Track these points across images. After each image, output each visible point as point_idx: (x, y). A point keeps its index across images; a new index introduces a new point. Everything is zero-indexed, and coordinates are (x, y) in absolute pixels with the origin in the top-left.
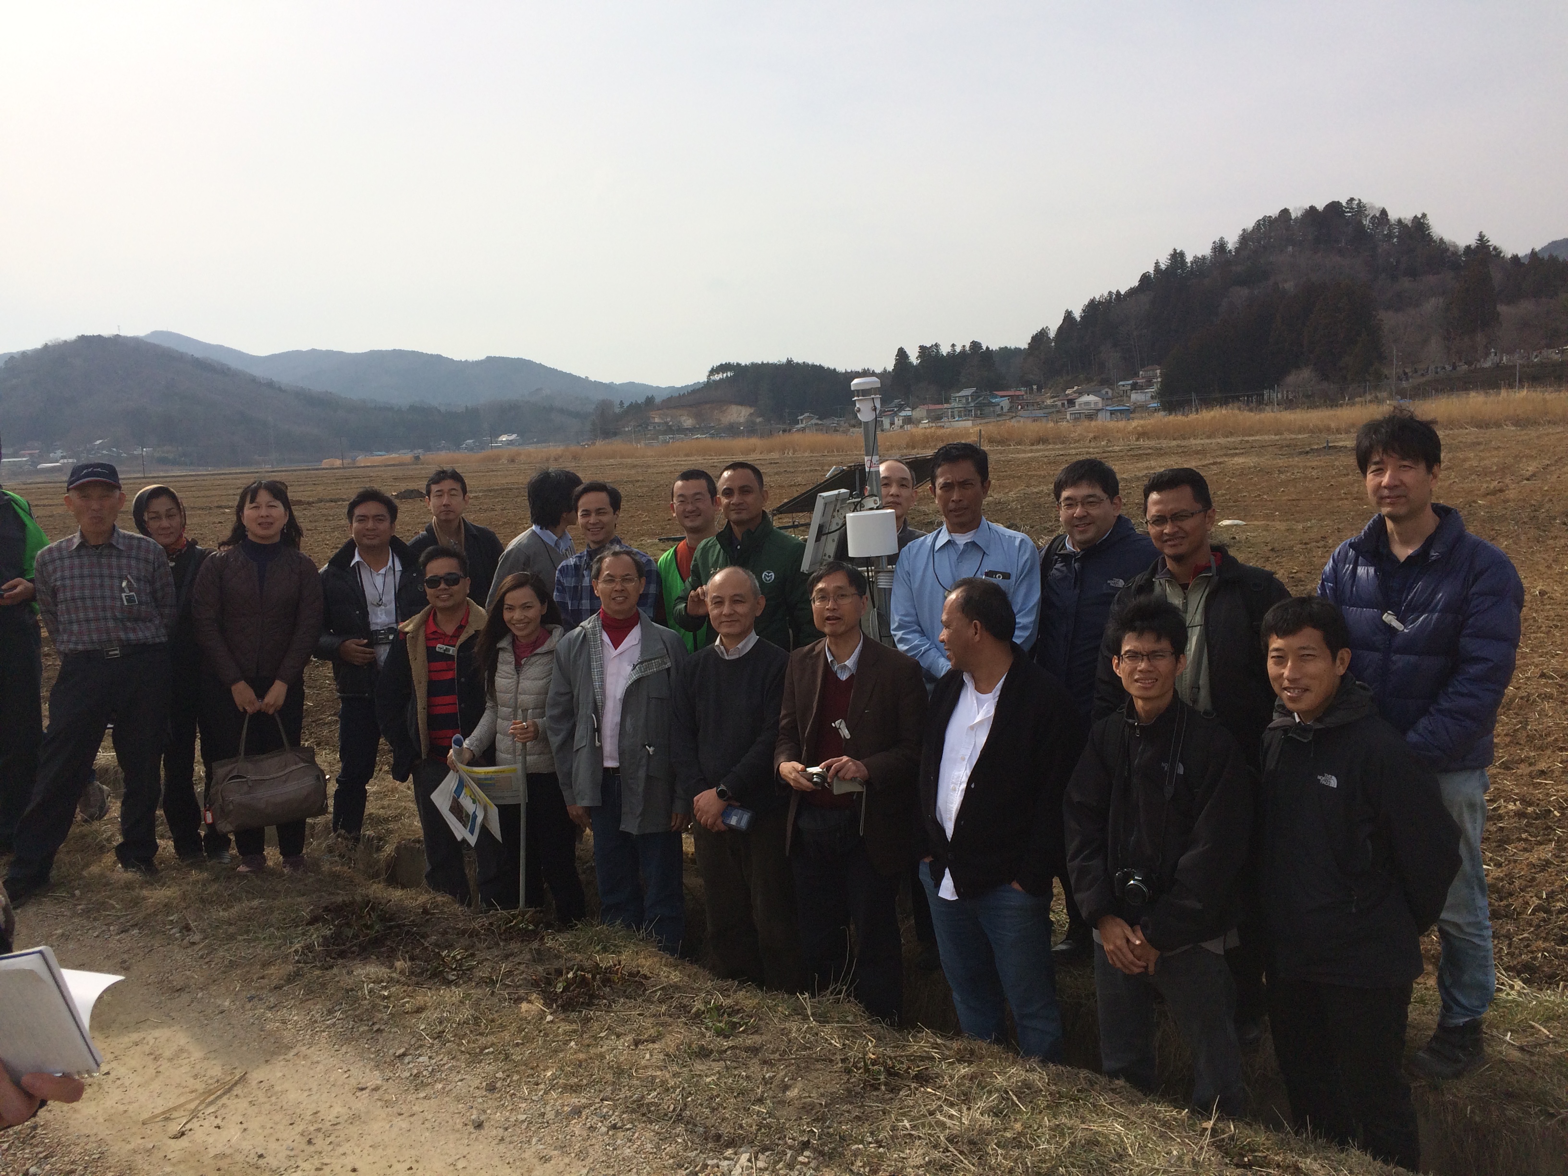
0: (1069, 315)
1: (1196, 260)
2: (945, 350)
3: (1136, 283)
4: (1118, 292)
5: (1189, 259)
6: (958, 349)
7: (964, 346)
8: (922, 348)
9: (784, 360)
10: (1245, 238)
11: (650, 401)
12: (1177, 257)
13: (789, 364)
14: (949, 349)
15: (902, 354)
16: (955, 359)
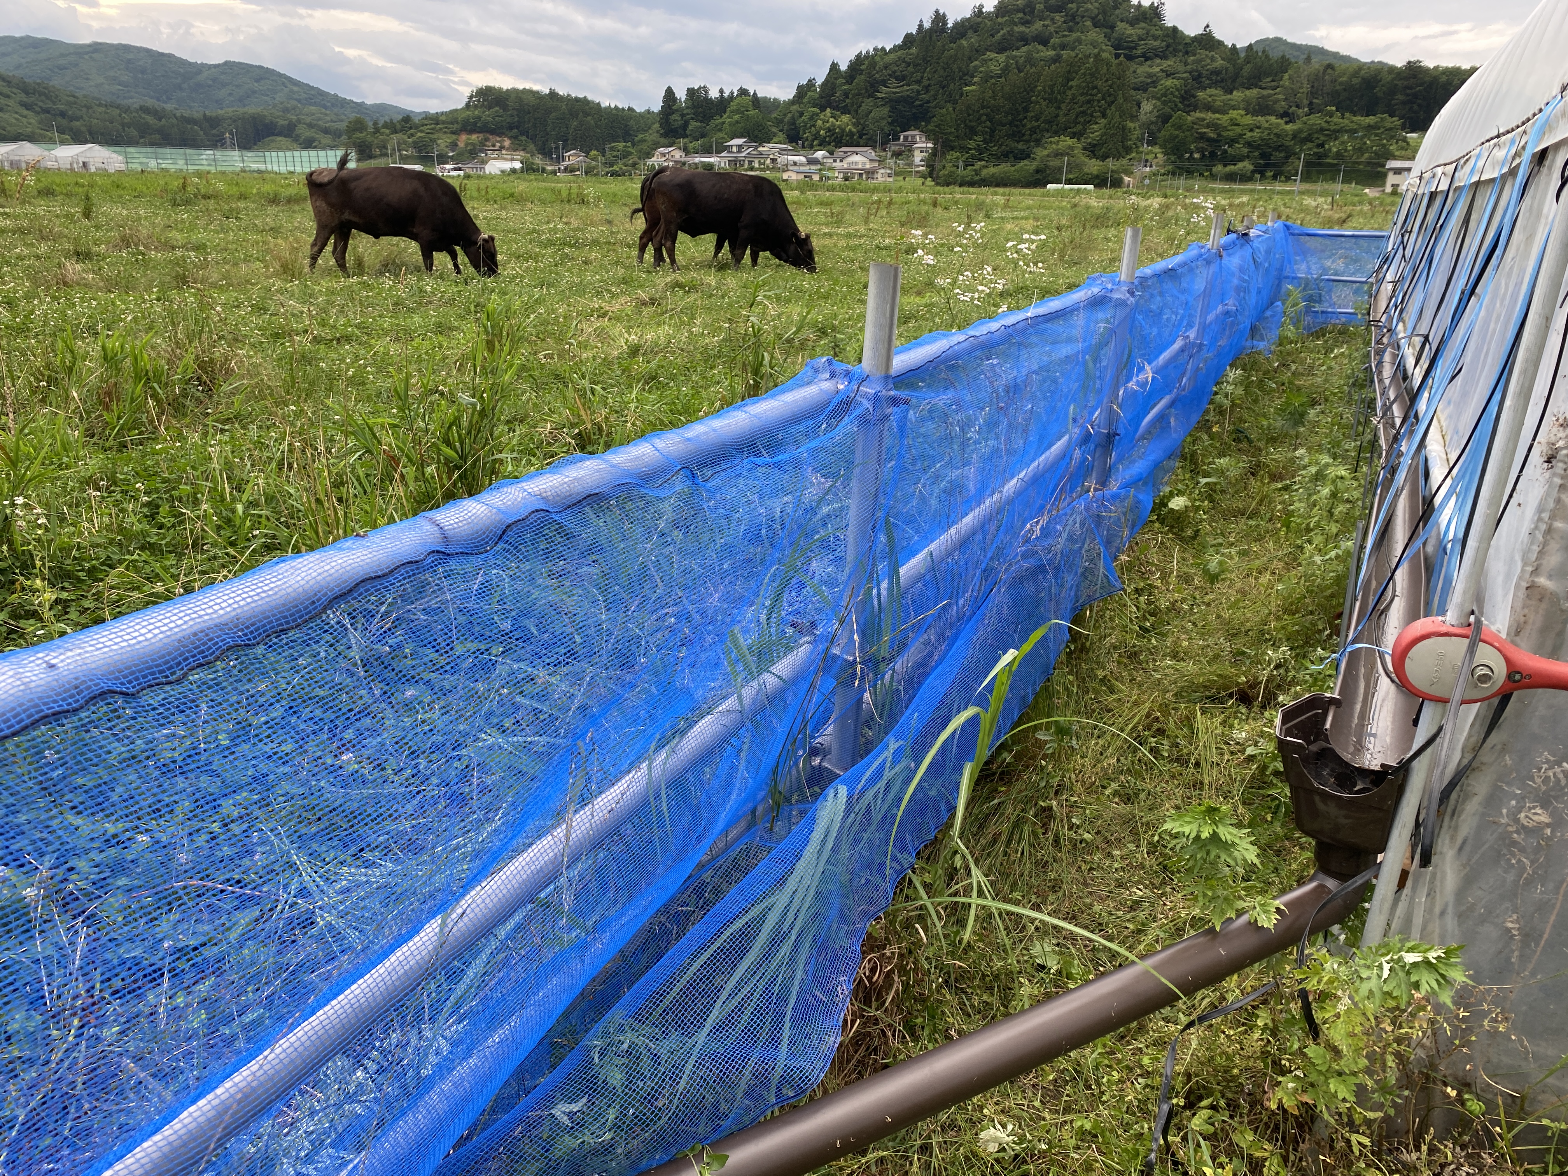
0: (834, 67)
1: (956, 24)
2: (714, 94)
3: (899, 41)
4: (883, 49)
5: (950, 25)
6: (726, 95)
7: (732, 93)
8: (691, 92)
9: (547, 92)
11: (406, 120)
12: (939, 18)
13: (553, 94)
14: (718, 95)
15: (670, 94)
16: (723, 103)
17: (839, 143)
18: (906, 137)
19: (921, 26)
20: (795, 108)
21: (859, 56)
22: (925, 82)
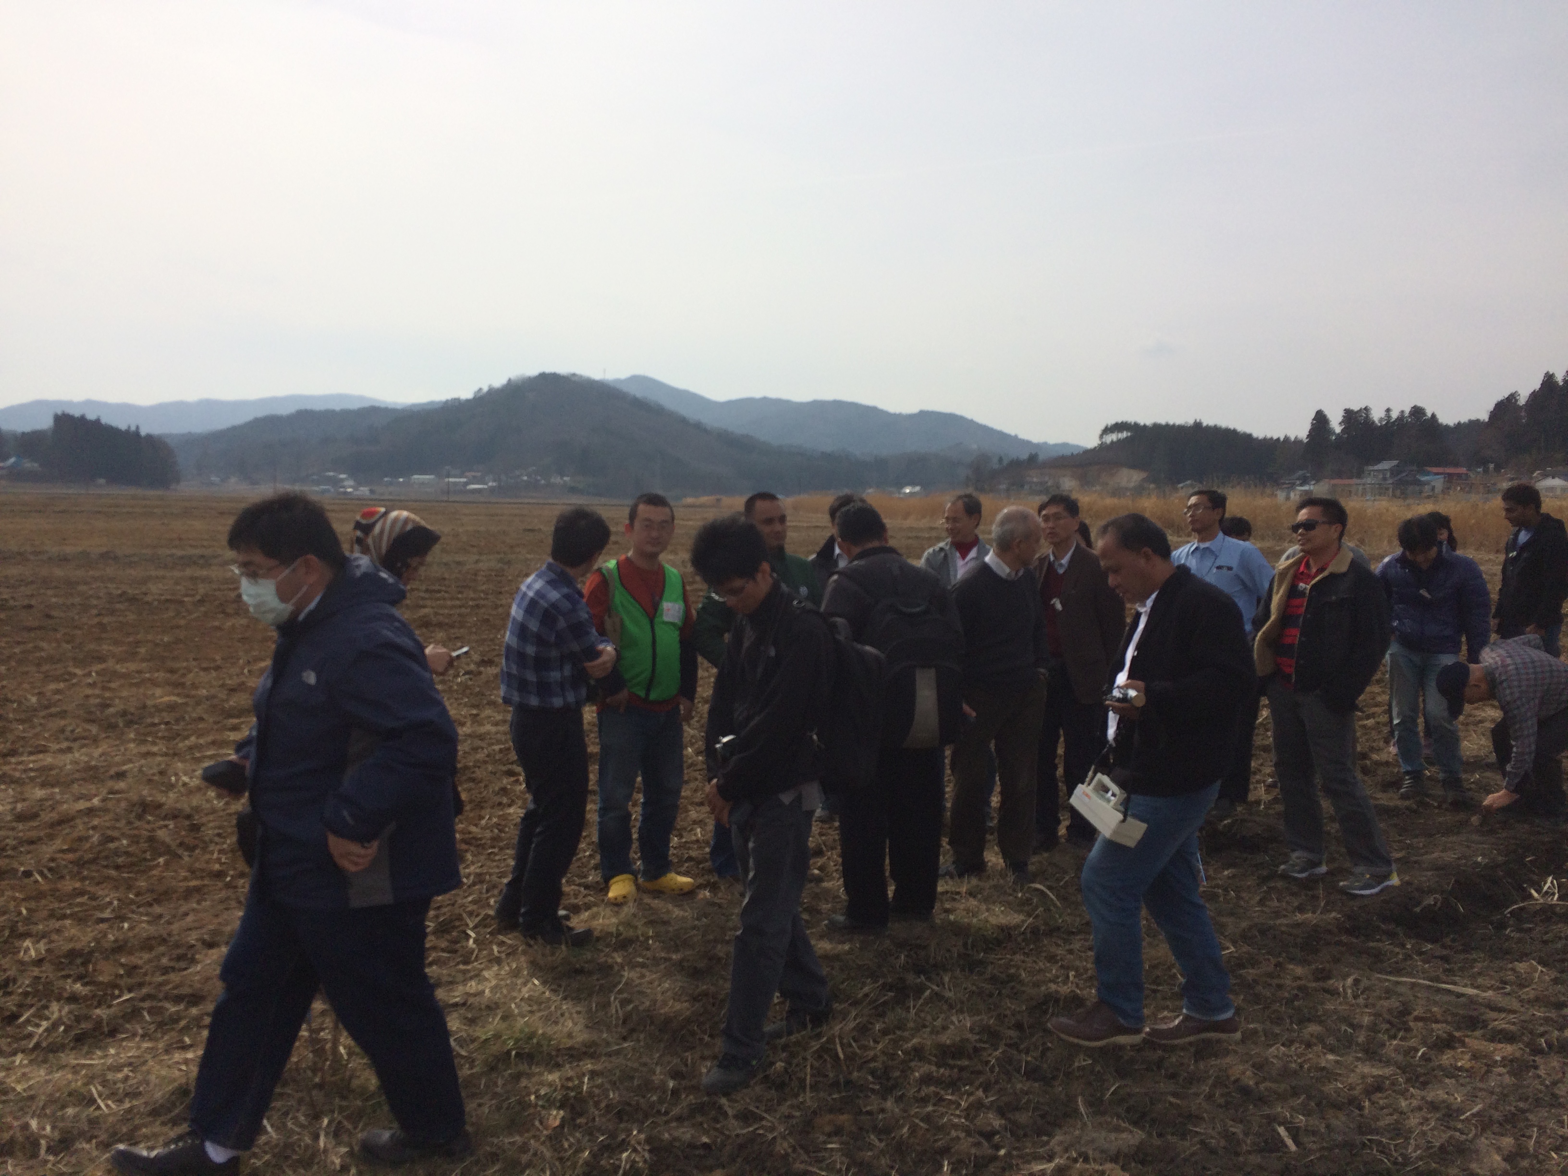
0: (1548, 379)
2: (1377, 415)
6: (1395, 415)
7: (1402, 412)
8: (1346, 412)
9: (1191, 422)
11: (1033, 459)
13: (1198, 425)
14: (1383, 415)
15: (1320, 419)
16: (1390, 427)
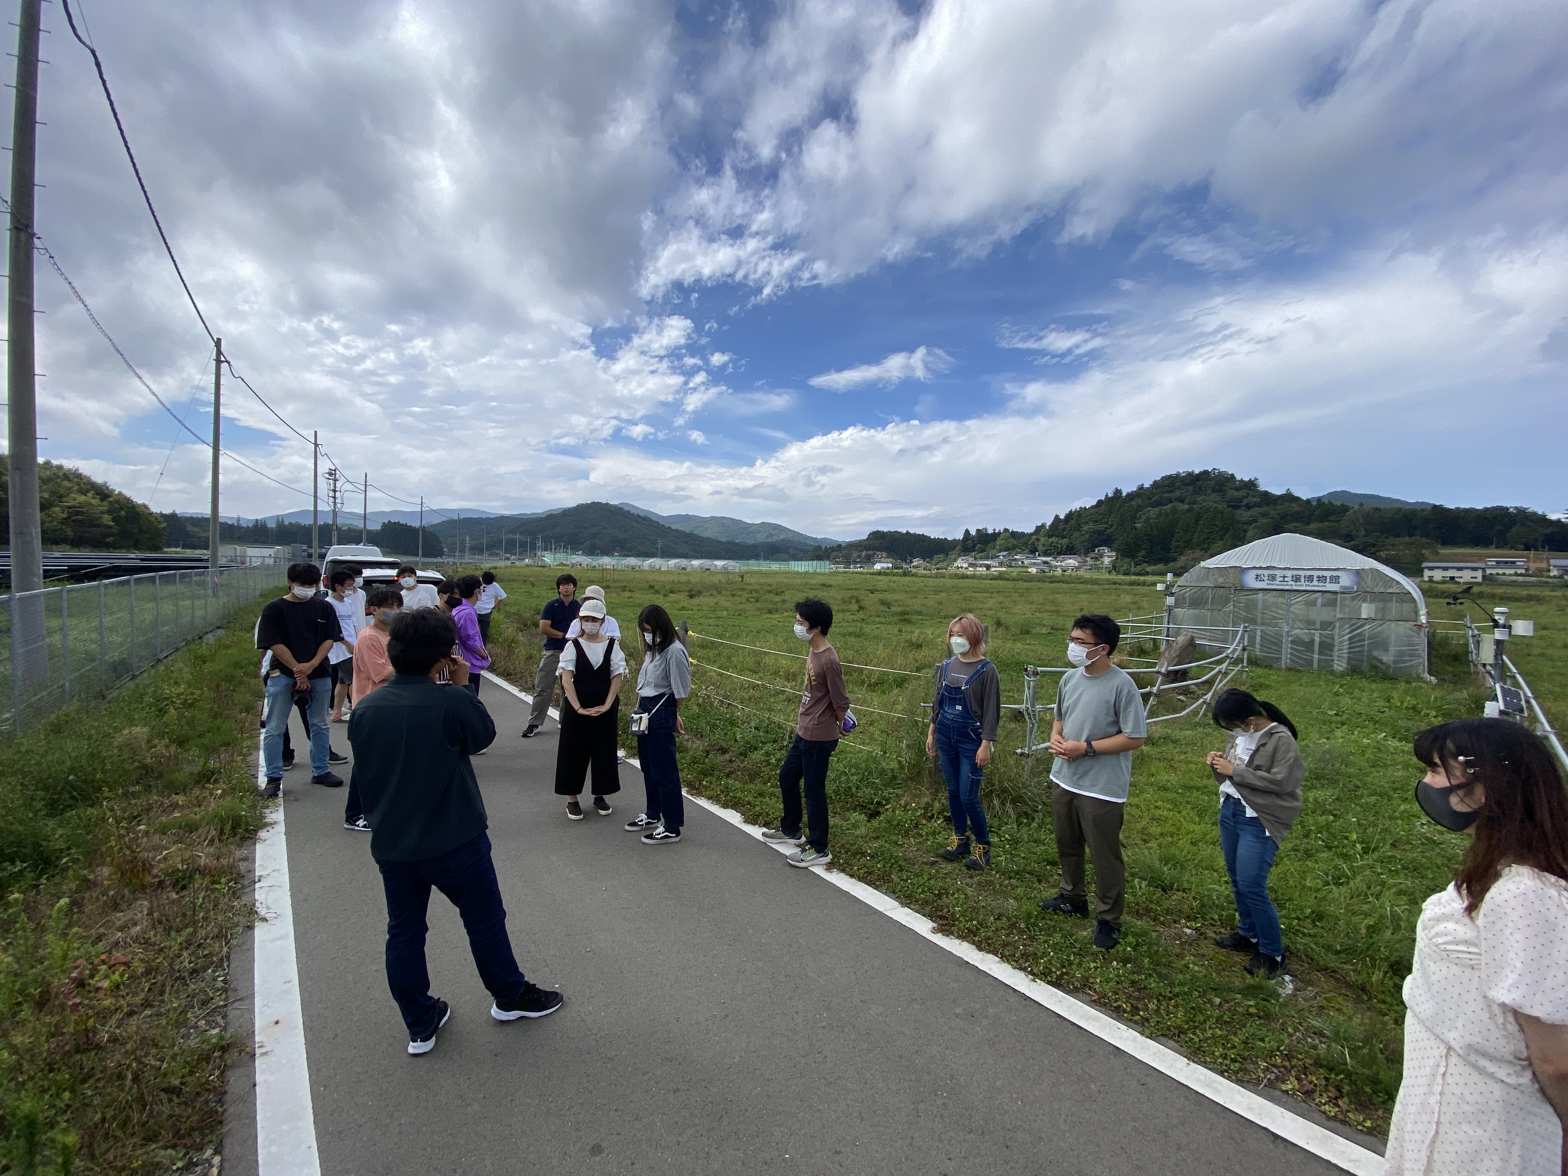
0: (1057, 517)
1: (1128, 495)
2: (990, 531)
3: (1094, 503)
4: (1085, 508)
5: (1124, 495)
6: (997, 531)
7: (1000, 530)
8: (978, 531)
9: (905, 532)
10: (1156, 484)
12: (1118, 492)
13: (908, 533)
14: (992, 532)
15: (967, 531)
16: (995, 536)
17: (1059, 554)
18: (1099, 551)
19: (1107, 496)
20: (1035, 537)
21: (1071, 511)
22: (1110, 523)
